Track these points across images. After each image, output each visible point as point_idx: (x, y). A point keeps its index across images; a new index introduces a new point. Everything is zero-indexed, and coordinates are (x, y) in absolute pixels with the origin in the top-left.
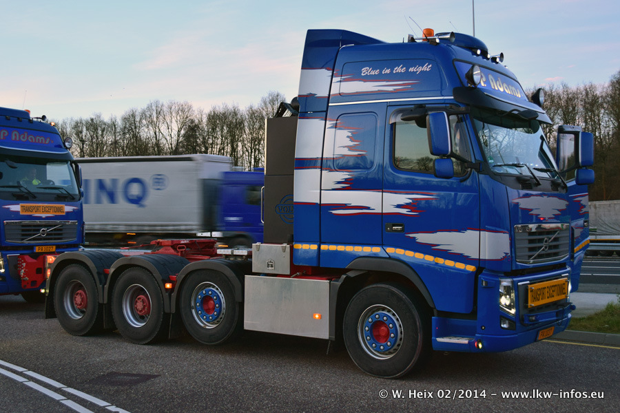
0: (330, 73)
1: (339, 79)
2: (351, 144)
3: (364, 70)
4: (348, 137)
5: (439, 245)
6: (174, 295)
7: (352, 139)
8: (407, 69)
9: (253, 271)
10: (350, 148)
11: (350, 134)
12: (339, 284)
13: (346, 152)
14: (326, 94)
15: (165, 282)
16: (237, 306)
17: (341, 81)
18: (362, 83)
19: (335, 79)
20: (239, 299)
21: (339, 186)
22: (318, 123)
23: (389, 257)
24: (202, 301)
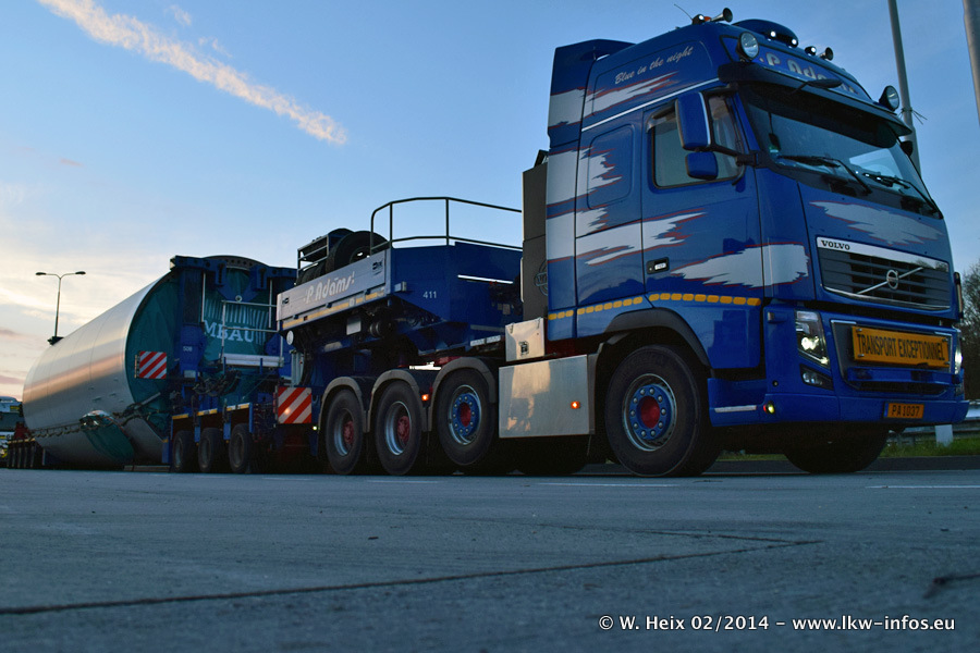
0: (582, 92)
1: (591, 96)
2: (605, 170)
3: (618, 77)
4: (602, 163)
5: (712, 277)
6: (431, 408)
7: (605, 164)
8: (665, 61)
9: (508, 360)
10: (605, 176)
11: (604, 159)
12: (595, 356)
13: (601, 182)
14: (579, 119)
15: (422, 394)
16: (493, 408)
17: (593, 99)
18: (616, 93)
19: (588, 98)
20: (493, 400)
21: (594, 228)
22: (571, 156)
23: (654, 307)
24: (458, 411)
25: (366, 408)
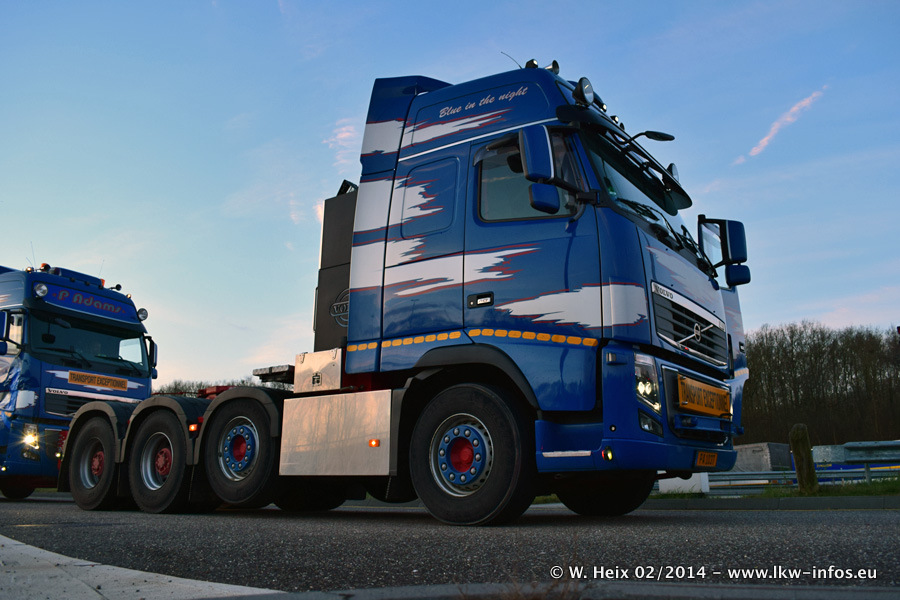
0: (401, 124)
1: (412, 128)
2: (425, 201)
3: (443, 111)
4: (420, 193)
5: (542, 315)
6: (199, 440)
7: (425, 195)
8: (497, 98)
9: (295, 392)
10: (423, 207)
11: (423, 190)
12: (401, 392)
13: (418, 212)
14: (396, 149)
15: (189, 423)
16: (273, 442)
18: (440, 126)
19: (406, 130)
20: (274, 434)
21: (407, 258)
22: (384, 185)
23: (474, 343)
24: (231, 445)
25: (121, 436)
